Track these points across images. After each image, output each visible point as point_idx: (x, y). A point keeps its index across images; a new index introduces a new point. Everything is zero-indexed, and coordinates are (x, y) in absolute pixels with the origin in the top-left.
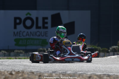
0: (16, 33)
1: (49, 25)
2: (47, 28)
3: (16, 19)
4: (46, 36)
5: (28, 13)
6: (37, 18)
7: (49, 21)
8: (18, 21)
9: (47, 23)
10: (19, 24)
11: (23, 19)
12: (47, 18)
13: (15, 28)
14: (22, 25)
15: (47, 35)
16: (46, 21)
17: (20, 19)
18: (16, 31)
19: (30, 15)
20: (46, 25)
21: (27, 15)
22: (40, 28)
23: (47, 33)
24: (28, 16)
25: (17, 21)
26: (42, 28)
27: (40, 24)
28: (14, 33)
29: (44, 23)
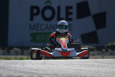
0: (32, 26)
1: (74, 16)
3: (32, 8)
5: (48, 1)
6: (59, 8)
7: (74, 11)
8: (35, 11)
9: (71, 13)
10: (37, 14)
11: (41, 8)
12: (71, 8)
13: (32, 19)
14: (40, 16)
15: (71, 29)
16: (70, 11)
17: (37, 8)
18: (32, 23)
19: (51, 3)
20: (70, 16)
21: (46, 3)
23: (71, 26)
24: (48, 4)
26: (65, 19)
27: (63, 14)
28: (30, 26)
29: (68, 13)
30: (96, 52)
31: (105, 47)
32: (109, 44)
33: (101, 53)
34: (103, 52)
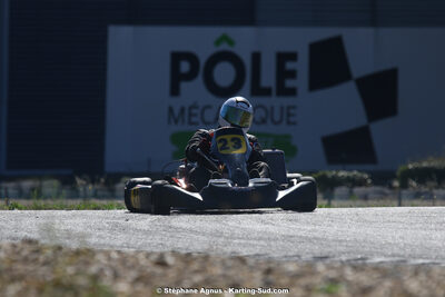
0: (177, 111)
1: (301, 82)
2: (292, 92)
3: (177, 57)
4: (289, 123)
5: (225, 38)
6: (256, 57)
7: (302, 66)
8: (185, 67)
9: (293, 74)
10: (191, 76)
11: (203, 61)
12: (293, 57)
13: (175, 91)
14: (199, 80)
15: (292, 119)
16: (289, 66)
17: (192, 58)
18: (177, 103)
19: (231, 43)
20: (289, 83)
21: (218, 43)
22: (267, 92)
23: (292, 111)
24: (224, 47)
25: (183, 68)
26: (274, 92)
27: (268, 78)
28: (171, 110)
29: (283, 74)
30: (371, 189)
31: (398, 174)
32: (410, 166)
33: (387, 191)
34: (391, 187)
